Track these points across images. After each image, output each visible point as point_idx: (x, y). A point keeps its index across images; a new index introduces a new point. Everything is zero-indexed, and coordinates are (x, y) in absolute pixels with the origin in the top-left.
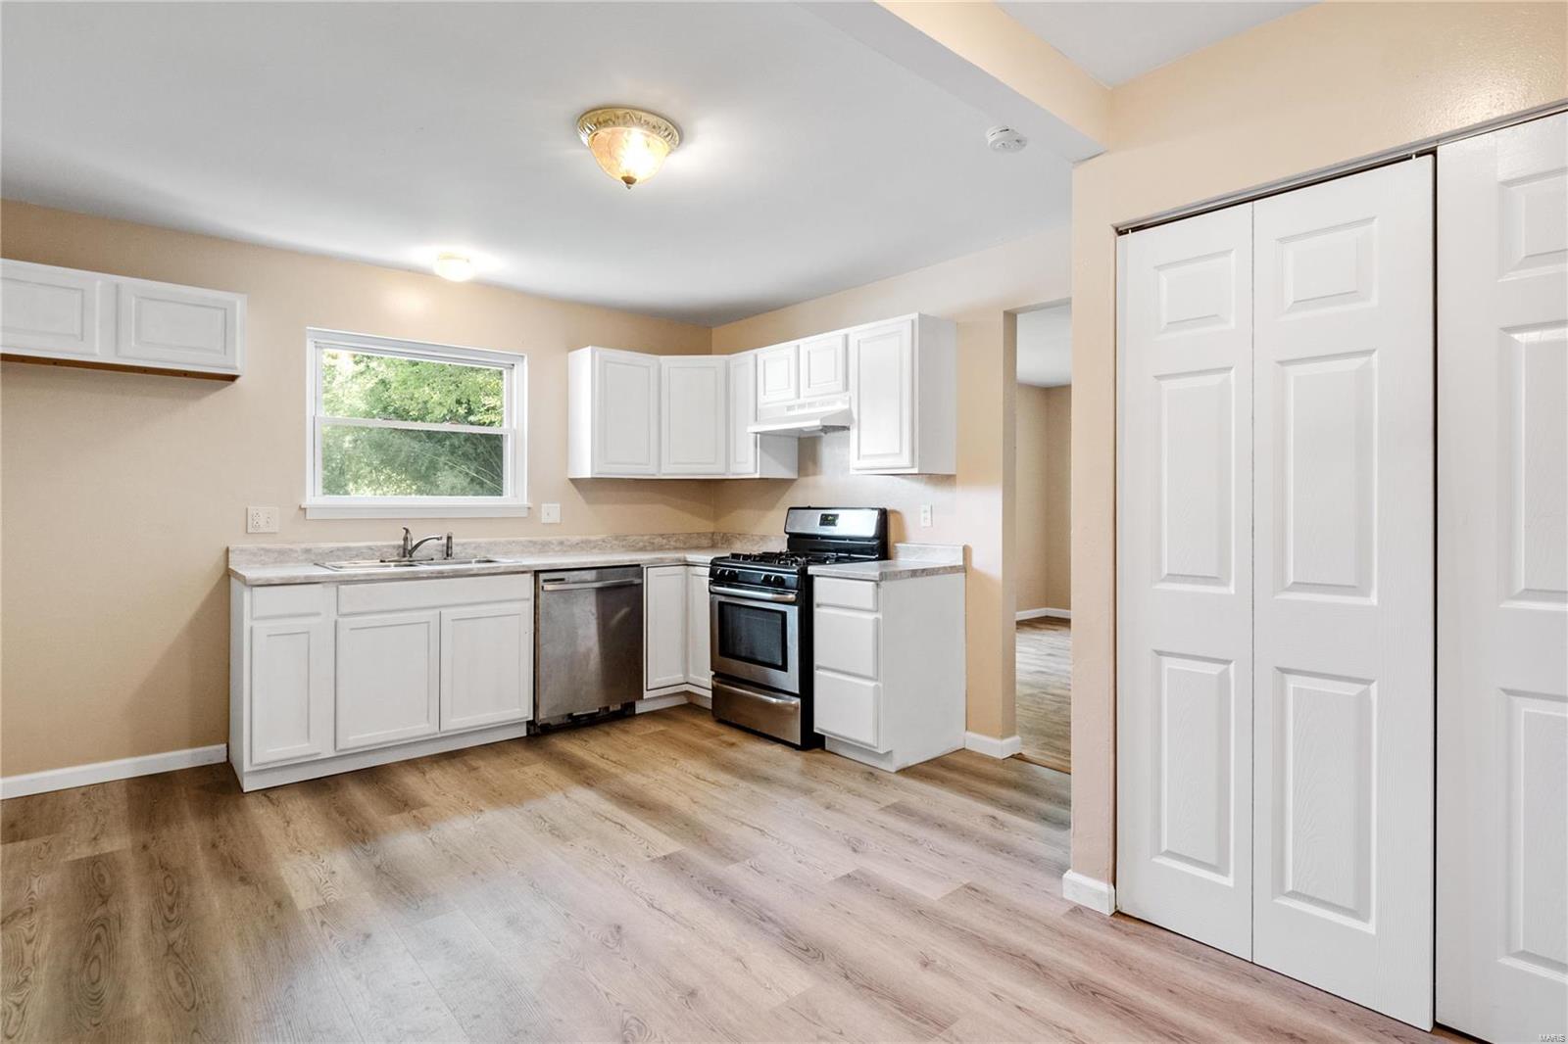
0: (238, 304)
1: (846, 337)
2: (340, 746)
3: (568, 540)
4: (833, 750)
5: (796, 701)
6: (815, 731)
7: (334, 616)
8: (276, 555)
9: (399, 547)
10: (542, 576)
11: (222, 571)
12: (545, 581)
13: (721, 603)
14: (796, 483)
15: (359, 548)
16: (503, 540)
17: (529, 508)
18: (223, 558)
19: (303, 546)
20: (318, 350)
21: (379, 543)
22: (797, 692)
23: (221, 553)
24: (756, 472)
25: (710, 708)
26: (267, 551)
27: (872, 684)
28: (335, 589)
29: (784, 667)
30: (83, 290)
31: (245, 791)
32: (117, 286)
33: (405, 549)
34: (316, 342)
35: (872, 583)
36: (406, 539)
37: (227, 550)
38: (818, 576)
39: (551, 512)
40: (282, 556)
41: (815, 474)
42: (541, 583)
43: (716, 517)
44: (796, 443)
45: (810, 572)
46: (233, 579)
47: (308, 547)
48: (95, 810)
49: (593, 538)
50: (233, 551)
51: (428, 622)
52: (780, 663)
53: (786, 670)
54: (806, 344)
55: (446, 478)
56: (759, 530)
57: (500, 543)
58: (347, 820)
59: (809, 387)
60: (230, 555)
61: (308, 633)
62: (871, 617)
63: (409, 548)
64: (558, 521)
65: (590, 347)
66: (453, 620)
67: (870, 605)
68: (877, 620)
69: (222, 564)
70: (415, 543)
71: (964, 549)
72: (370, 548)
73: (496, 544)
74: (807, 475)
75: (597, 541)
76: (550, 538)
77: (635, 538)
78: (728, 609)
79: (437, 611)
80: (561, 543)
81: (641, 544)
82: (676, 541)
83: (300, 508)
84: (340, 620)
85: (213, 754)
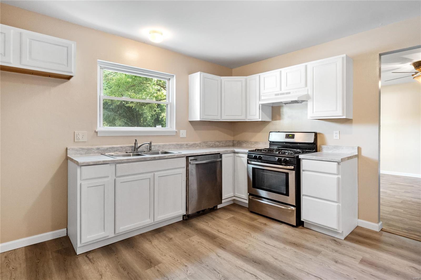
0: (73, 45)
1: (306, 66)
2: (117, 232)
3: (189, 144)
4: (308, 227)
5: (293, 208)
6: (301, 220)
7: (114, 177)
8: (86, 151)
9: (132, 147)
10: (190, 158)
11: (64, 158)
12: (191, 160)
13: (253, 168)
14: (271, 122)
15: (117, 148)
16: (168, 144)
17: (176, 132)
18: (65, 152)
19: (97, 147)
20: (101, 69)
21: (125, 145)
22: (295, 204)
23: (65, 149)
24: (260, 119)
25: (248, 207)
26: (83, 149)
27: (336, 204)
28: (115, 166)
29: (287, 194)
30: (5, 34)
31: (77, 254)
32: (21, 33)
33: (135, 148)
34: (100, 66)
35: (337, 163)
36: (135, 144)
37: (67, 149)
38: (303, 159)
39: (183, 133)
40: (88, 152)
41: (280, 119)
42: (189, 161)
43: (234, 136)
44: (271, 108)
45: (299, 158)
46: (69, 161)
47: (98, 147)
48: (11, 268)
49: (197, 143)
50: (69, 150)
51: (150, 178)
52: (285, 193)
53: (288, 195)
54: (284, 70)
55: (118, 122)
56: (253, 140)
57: (167, 145)
58: (128, 273)
59: (287, 86)
60: (68, 151)
61: (104, 185)
62: (336, 177)
63: (137, 147)
64: (186, 137)
65: (199, 72)
66: (159, 177)
67: (335, 172)
68: (338, 178)
69: (65, 154)
70: (139, 145)
71: (358, 148)
72: (121, 147)
73: (165, 145)
74: (276, 120)
75: (198, 144)
76: (183, 143)
77: (210, 142)
78: (256, 170)
79: (153, 174)
80: (187, 145)
81: (212, 145)
82: (222, 144)
83: (95, 132)
84: (117, 179)
85: (61, 233)
